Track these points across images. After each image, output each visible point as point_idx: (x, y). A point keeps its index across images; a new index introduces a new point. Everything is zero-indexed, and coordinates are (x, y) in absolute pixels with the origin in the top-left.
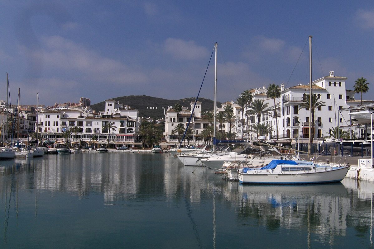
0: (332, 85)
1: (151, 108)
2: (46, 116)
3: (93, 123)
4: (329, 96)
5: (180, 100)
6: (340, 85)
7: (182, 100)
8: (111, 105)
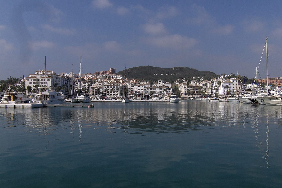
0: (234, 81)
1: (155, 74)
2: (138, 87)
3: (156, 89)
4: (233, 84)
5: (171, 68)
6: (236, 81)
7: (172, 68)
8: (161, 82)
